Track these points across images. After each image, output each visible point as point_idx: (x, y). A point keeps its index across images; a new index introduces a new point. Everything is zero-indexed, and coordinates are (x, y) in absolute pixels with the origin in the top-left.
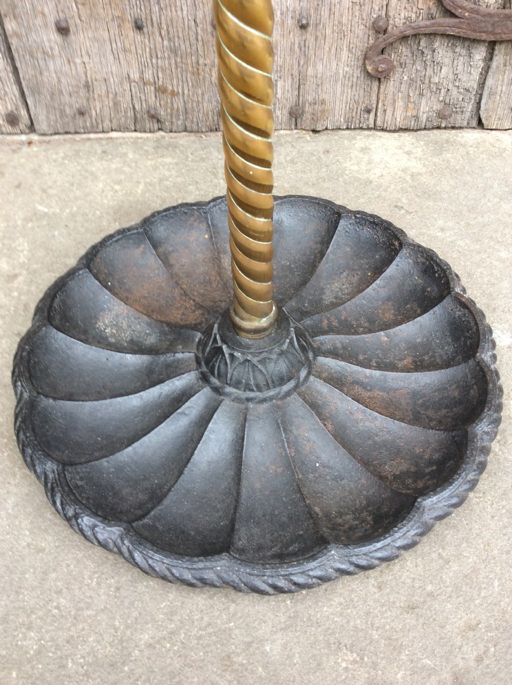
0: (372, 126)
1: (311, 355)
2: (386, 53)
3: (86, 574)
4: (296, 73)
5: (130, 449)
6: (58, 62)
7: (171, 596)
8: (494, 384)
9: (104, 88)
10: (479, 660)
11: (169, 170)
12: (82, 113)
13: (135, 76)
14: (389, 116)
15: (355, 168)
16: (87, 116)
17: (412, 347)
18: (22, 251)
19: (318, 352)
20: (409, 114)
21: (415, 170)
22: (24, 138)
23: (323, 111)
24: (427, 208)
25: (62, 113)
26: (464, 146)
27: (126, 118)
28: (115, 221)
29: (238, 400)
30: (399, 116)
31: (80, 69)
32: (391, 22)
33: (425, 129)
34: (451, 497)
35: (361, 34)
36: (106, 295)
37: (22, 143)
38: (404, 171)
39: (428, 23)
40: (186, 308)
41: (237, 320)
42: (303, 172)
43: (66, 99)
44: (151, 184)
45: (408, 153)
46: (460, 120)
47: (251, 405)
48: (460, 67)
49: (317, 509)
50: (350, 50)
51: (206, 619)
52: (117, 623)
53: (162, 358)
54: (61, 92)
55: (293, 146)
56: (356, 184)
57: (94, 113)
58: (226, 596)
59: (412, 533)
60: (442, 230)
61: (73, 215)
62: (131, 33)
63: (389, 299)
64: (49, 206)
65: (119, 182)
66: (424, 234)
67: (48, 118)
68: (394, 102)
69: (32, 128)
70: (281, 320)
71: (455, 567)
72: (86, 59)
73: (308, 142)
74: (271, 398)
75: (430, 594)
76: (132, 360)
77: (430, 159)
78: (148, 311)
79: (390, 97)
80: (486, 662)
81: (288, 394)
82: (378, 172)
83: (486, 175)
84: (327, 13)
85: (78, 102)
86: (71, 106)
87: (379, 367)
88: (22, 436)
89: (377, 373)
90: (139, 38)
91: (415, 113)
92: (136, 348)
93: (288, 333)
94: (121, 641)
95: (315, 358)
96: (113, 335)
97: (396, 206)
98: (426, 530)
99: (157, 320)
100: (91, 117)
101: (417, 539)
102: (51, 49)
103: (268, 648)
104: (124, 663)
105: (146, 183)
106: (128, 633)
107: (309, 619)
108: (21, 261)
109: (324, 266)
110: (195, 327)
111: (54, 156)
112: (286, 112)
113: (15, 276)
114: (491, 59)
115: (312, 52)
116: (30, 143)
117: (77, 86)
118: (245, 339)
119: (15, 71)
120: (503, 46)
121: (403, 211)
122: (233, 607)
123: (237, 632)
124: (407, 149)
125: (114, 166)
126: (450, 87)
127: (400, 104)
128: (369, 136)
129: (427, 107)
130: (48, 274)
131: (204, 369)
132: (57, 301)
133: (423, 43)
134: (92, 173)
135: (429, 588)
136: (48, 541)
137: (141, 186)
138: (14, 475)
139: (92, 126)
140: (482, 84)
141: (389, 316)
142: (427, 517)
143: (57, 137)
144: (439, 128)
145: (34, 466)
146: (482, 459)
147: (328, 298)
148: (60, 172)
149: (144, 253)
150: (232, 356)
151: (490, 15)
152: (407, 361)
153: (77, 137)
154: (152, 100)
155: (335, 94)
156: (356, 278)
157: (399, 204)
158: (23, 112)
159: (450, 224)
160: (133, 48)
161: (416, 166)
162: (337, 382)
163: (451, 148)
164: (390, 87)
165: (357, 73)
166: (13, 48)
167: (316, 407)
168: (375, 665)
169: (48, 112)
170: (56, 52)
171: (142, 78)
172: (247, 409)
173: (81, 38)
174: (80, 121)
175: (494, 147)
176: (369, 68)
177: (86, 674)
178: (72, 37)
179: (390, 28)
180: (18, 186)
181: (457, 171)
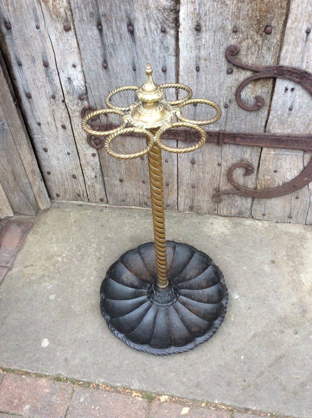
0: (216, 213)
1: (178, 295)
2: (219, 196)
3: (114, 345)
4: (191, 197)
5: (127, 315)
6: (118, 188)
7: (134, 354)
8: (223, 310)
9: (131, 195)
10: (205, 380)
11: (148, 225)
12: (123, 201)
13: (141, 193)
14: (222, 212)
15: (207, 230)
16: (125, 202)
17: (208, 296)
18: (103, 250)
19: (180, 294)
20: (228, 212)
21: (226, 233)
22: (104, 205)
23: (200, 208)
24: (226, 249)
25: (117, 200)
26: (244, 225)
27: (137, 203)
28: (130, 242)
29: (156, 305)
30: (225, 212)
31: (125, 190)
32: (220, 189)
33: (234, 217)
34: (204, 338)
35: (211, 191)
36: (125, 269)
37: (103, 207)
38: (222, 233)
39: (231, 191)
40: (147, 275)
41: (158, 285)
42: (190, 230)
43: (119, 197)
44: (142, 230)
45: (226, 226)
46: (245, 215)
47: (160, 307)
48: (244, 202)
49: (172, 338)
50: (208, 194)
51: (141, 360)
52: (120, 358)
53: (138, 290)
54: (118, 195)
55: (189, 219)
56: (206, 237)
57: (127, 201)
58: (147, 356)
59: (192, 346)
60: (228, 257)
61: (118, 239)
62: (141, 183)
63: (205, 280)
64: (111, 235)
65: (132, 228)
66: (222, 258)
67: (113, 201)
68: (223, 209)
69: (107, 202)
70: (170, 285)
71: (204, 357)
72: (127, 188)
73: (194, 218)
74: (165, 306)
75: (197, 363)
76: (131, 290)
77: (232, 229)
78: (136, 275)
79: (222, 207)
80: (206, 380)
81: (170, 305)
82: (214, 233)
83: (248, 238)
84: (201, 185)
85: (122, 198)
86: (120, 199)
87: (197, 301)
88: (102, 308)
89: (196, 302)
90: (143, 185)
91: (230, 212)
92: (132, 286)
93: (172, 289)
94: (121, 362)
95: (179, 296)
96: (126, 281)
97: (216, 247)
98: (196, 346)
99: (138, 278)
100: (126, 202)
101: (194, 348)
102: (117, 185)
103: (155, 369)
104: (121, 367)
105: (141, 229)
106: (123, 361)
107: (166, 364)
108: (102, 253)
109: (189, 267)
110: (148, 282)
111: (114, 215)
112: (188, 207)
113: (100, 258)
114: (254, 201)
115: (196, 193)
116: (106, 207)
117: (123, 194)
118: (160, 290)
119: (105, 189)
120: (257, 199)
121: (218, 249)
122: (148, 358)
123: (148, 364)
124: (225, 225)
125: (132, 221)
126: (241, 206)
127: (225, 209)
128: (215, 218)
129: (234, 211)
130: (109, 259)
131: (149, 295)
132: (113, 270)
133: (231, 195)
134: (125, 223)
135: (197, 361)
136: (105, 336)
137: (139, 230)
138: (98, 318)
139: (126, 204)
140: (252, 207)
141: (204, 285)
142: (197, 342)
143: (114, 206)
144: (239, 217)
145: (104, 317)
146: (214, 330)
147: (188, 277)
148: (115, 222)
149: (137, 257)
150: (156, 294)
151: (251, 191)
152: (206, 300)
153: (121, 207)
154: (146, 200)
155: (204, 204)
156: (197, 271)
157: (217, 246)
158: (105, 199)
159: (231, 255)
160: (141, 187)
161: (227, 232)
162: (184, 304)
163: (240, 226)
164: (221, 205)
165: (211, 200)
166: (106, 184)
167: (177, 310)
168: (179, 377)
169: (113, 200)
170: (118, 185)
171: (143, 194)
172: (159, 308)
173: (126, 183)
174: (123, 203)
175: (255, 227)
176: (214, 200)
177: (112, 368)
178: (124, 183)
179: (220, 190)
180: (102, 226)
181: (240, 235)
